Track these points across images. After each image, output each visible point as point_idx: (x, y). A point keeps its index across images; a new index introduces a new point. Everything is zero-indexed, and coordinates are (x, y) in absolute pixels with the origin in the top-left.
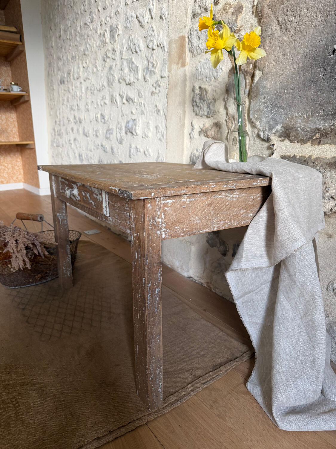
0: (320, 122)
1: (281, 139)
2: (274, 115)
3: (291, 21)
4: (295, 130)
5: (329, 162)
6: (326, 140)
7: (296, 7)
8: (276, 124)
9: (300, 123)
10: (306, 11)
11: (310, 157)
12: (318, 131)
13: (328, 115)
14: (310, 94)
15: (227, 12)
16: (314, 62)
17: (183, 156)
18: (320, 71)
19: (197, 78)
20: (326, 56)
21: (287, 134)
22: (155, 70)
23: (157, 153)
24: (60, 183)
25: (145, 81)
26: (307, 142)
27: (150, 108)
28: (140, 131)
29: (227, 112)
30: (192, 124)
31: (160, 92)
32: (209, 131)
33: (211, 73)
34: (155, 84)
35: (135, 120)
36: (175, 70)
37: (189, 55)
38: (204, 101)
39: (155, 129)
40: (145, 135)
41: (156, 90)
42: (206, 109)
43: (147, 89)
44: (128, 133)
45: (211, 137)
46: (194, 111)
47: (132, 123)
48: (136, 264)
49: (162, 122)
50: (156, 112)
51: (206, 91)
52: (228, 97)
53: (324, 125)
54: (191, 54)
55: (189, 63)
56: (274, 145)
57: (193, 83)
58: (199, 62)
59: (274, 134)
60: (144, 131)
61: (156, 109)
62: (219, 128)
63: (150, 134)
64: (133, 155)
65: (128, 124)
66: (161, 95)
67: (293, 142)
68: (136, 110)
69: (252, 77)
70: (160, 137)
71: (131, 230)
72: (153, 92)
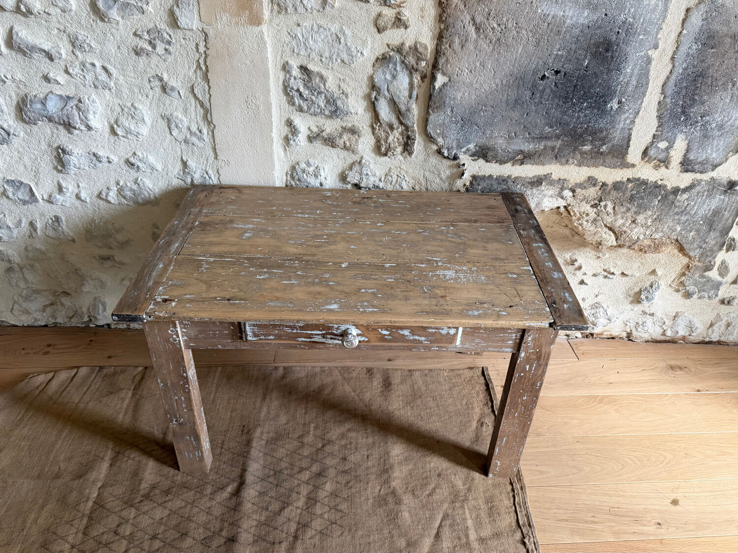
0: (524, 144)
1: (473, 158)
2: (466, 132)
3: (493, 29)
4: (494, 149)
5: (530, 181)
6: (529, 161)
7: (502, 14)
8: (469, 143)
9: (500, 143)
10: (515, 25)
11: (509, 177)
12: (522, 152)
13: (533, 138)
14: (515, 115)
16: (521, 83)
17: (274, 172)
18: (528, 93)
19: (294, 51)
20: (535, 80)
21: (483, 154)
22: (144, 6)
23: (179, 165)
24: (247, 328)
25: (102, 20)
26: (507, 162)
27: (130, 79)
28: (98, 121)
29: (376, 117)
30: (291, 124)
31: (170, 53)
32: (337, 139)
33: (333, 51)
34: (145, 34)
35: (69, 98)
36: (228, 25)
37: (270, 7)
38: (320, 93)
39: (160, 120)
40: (128, 132)
41: (154, 47)
42: (325, 106)
43: (112, 37)
44: (40, 122)
45: (342, 147)
46: (294, 104)
47: (60, 105)
48: (525, 375)
49: (185, 111)
50: (158, 90)
51: (322, 77)
52: (378, 97)
53: (528, 147)
54: (275, 7)
55: (271, 21)
56: (464, 165)
57: (282, 57)
58: (299, 25)
59: (465, 153)
60: (119, 123)
61: (157, 83)
62: (359, 136)
63: (144, 130)
64: (79, 168)
65: (39, 106)
66: (176, 61)
67: (489, 162)
68: (65, 75)
69: (423, 78)
70: (186, 137)
71: (522, 349)
72: (142, 49)
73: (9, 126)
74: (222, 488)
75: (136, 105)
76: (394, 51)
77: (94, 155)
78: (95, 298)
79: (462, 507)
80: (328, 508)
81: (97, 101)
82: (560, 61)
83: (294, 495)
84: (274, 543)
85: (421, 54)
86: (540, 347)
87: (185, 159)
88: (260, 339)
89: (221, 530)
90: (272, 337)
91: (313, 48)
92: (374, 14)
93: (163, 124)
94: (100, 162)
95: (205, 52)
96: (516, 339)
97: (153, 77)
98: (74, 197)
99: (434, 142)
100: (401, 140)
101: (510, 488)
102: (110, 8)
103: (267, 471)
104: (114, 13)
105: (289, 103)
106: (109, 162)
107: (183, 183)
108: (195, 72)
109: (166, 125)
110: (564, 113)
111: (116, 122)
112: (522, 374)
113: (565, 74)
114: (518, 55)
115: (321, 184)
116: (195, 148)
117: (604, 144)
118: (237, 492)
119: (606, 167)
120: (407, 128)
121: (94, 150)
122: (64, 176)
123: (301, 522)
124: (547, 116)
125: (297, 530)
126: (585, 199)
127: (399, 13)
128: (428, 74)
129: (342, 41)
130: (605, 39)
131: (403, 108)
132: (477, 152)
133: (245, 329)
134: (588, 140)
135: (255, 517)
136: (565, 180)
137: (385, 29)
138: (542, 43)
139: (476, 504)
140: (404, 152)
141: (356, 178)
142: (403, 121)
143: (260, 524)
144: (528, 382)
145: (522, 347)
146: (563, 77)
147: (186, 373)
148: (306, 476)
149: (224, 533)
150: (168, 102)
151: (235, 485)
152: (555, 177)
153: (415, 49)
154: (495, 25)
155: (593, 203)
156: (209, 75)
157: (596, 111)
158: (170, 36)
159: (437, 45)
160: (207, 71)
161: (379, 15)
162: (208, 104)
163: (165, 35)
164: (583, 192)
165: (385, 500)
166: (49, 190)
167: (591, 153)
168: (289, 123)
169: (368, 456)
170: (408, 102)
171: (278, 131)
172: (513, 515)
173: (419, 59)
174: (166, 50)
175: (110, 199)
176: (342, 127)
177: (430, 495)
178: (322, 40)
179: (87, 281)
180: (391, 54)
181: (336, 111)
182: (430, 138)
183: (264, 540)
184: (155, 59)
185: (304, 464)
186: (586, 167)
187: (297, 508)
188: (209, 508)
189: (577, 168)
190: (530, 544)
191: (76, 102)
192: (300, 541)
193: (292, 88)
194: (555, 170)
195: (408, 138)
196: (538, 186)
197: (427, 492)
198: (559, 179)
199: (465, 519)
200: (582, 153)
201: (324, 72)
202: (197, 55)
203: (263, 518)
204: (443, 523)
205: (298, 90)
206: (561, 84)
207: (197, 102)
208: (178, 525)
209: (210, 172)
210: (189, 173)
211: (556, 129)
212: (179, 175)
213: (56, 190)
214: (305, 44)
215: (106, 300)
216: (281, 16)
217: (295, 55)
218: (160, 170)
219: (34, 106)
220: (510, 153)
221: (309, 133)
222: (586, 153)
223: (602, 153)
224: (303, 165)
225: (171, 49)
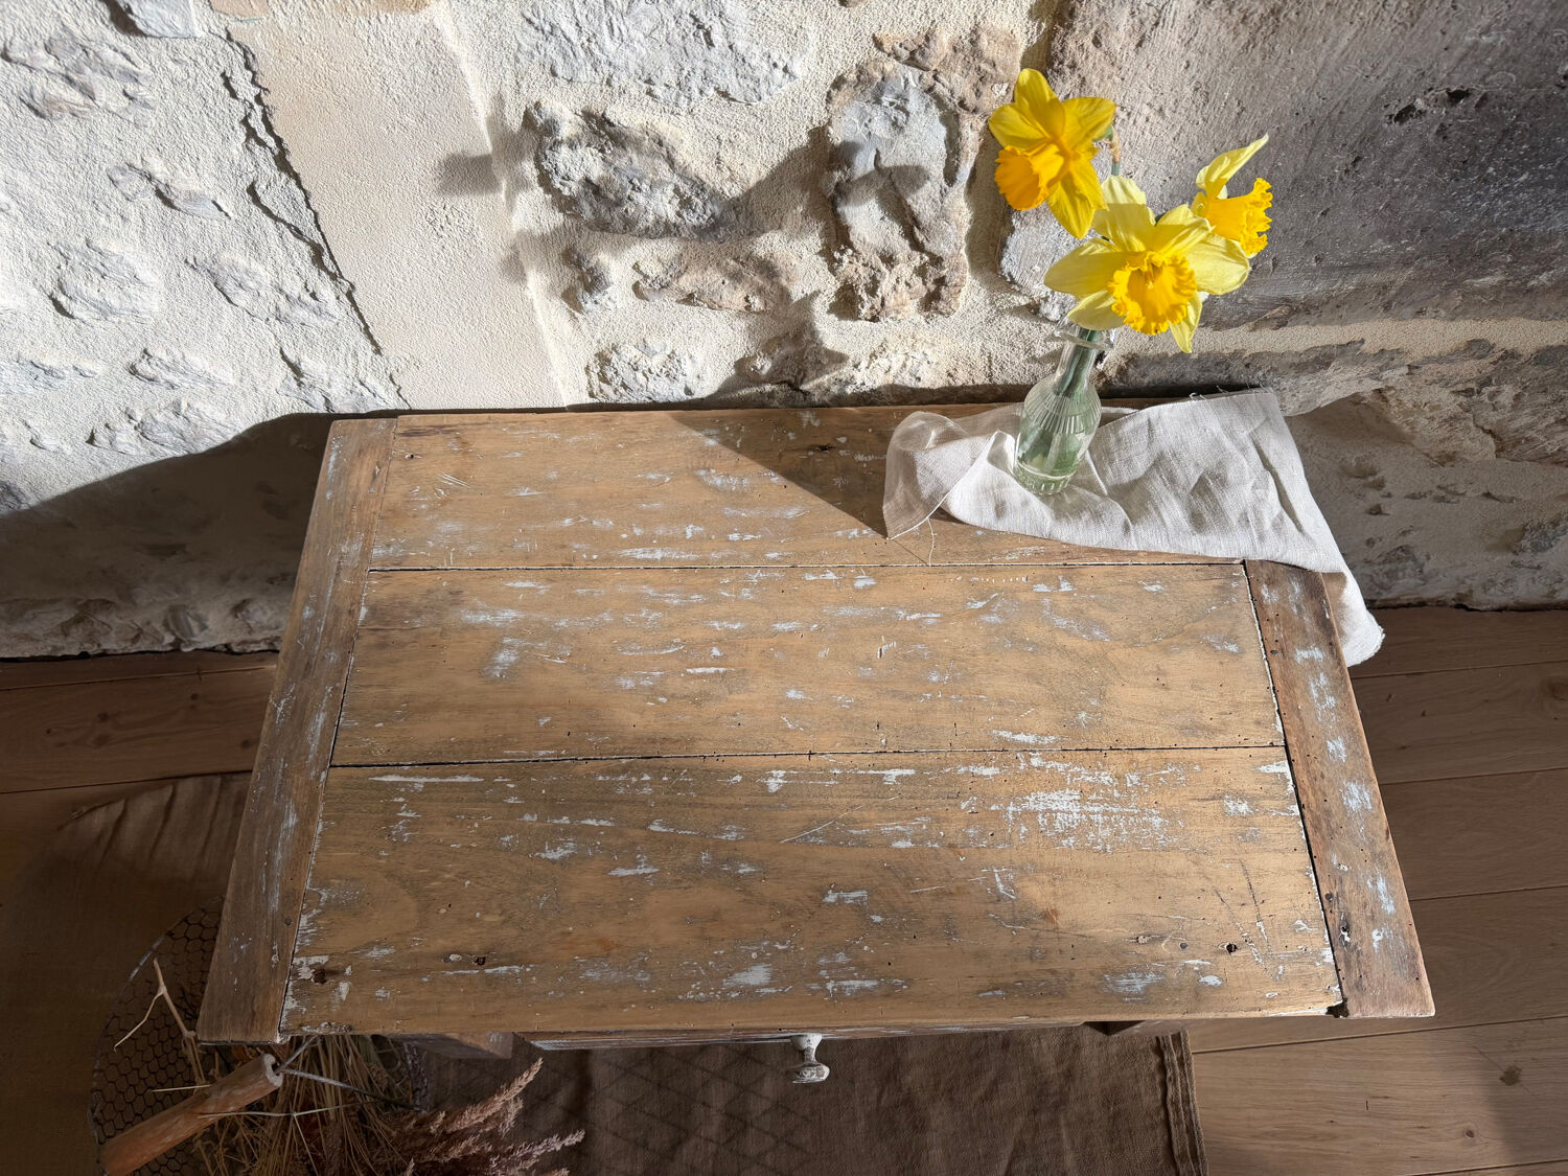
0: (1298, 284)
5: (1297, 360)
6: (1304, 318)
11: (1237, 354)
12: (1286, 301)
17: (552, 374)
18: (1341, 160)
19: (554, 74)
20: (1375, 122)
23: (281, 371)
26: (1237, 326)
27: (50, 179)
29: (840, 235)
30: (579, 264)
32: (725, 293)
33: (687, 68)
34: (42, 54)
36: (310, 16)
39: (187, 272)
40: (103, 308)
45: (742, 310)
46: (579, 215)
49: (254, 247)
52: (846, 186)
57: (518, 92)
60: (70, 293)
61: (139, 184)
63: (151, 302)
66: (174, 122)
70: (277, 309)
72: (50, 102)
75: (100, 243)
76: (897, 58)
77: (35, 365)
78: (173, 608)
80: (772, 1141)
82: (1480, 63)
83: (698, 1110)
85: (991, 62)
87: (291, 356)
91: (619, 62)
93: (200, 282)
94: (59, 377)
95: (258, 99)
97: (121, 171)
98: (27, 445)
99: (1016, 290)
100: (918, 286)
105: (562, 212)
106: (84, 376)
107: (305, 405)
108: (248, 150)
109: (209, 283)
110: (1447, 203)
111: (61, 289)
113: (1484, 99)
114: (1335, 56)
115: (688, 391)
116: (312, 332)
120: (937, 260)
121: (29, 356)
124: (1387, 213)
126: (1442, 381)
129: (716, 37)
131: (925, 211)
134: (1498, 264)
136: (1398, 351)
139: (1084, 1110)
140: (926, 310)
142: (927, 244)
146: (1472, 109)
150: (192, 229)
152: (1370, 346)
153: (971, 47)
155: (1460, 387)
156: (293, 161)
158: (125, 56)
159: (1050, 35)
160: (283, 149)
162: (317, 234)
163: (108, 54)
164: (1442, 368)
165: (890, 1120)
167: (1498, 292)
168: (575, 262)
170: (942, 195)
173: (984, 80)
174: (129, 96)
176: (736, 261)
177: (988, 1097)
178: (648, 36)
180: (888, 68)
181: (713, 228)
182: (1005, 284)
184: (103, 123)
186: (1469, 322)
189: (1442, 325)
193: (568, 174)
194: (1377, 332)
195: (940, 280)
196: (1315, 369)
197: (981, 1092)
198: (1383, 350)
199: (1059, 1154)
200: (1470, 293)
201: (664, 127)
202: (237, 105)
204: (1015, 1167)
205: (587, 181)
206: (1462, 127)
207: (283, 227)
209: (371, 381)
210: (312, 384)
211: (1407, 245)
212: (289, 386)
214: (588, 51)
217: (562, 82)
218: (232, 382)
220: (1252, 305)
221: (637, 279)
222: (1480, 291)
223: (1530, 290)
224: (632, 354)
225: (143, 92)
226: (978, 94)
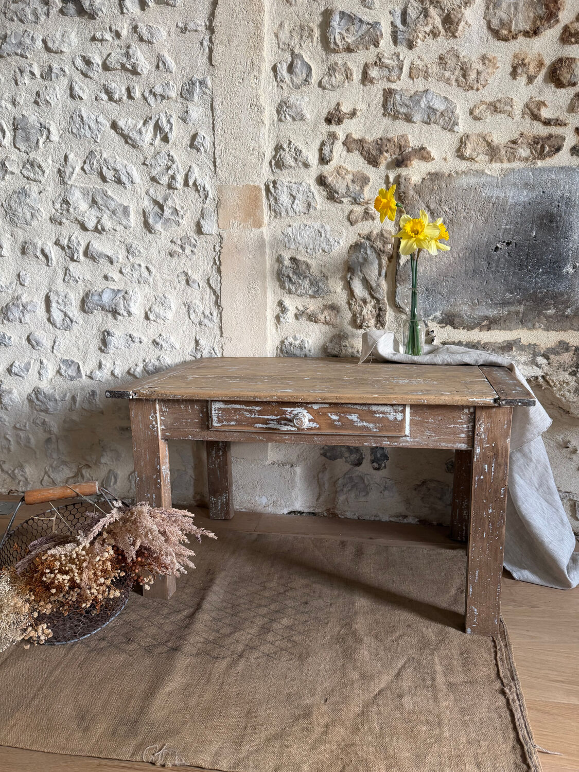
0: (488, 310)
1: (441, 325)
2: (432, 301)
3: (446, 212)
4: (460, 316)
5: (500, 346)
6: (496, 326)
7: (452, 200)
8: (435, 310)
9: (465, 310)
10: (464, 207)
11: (479, 342)
12: (487, 318)
13: (496, 304)
14: (475, 283)
15: (344, 178)
16: (477, 255)
17: (266, 346)
18: (484, 264)
19: (286, 246)
20: (489, 252)
21: (450, 321)
22: (180, 220)
23: (193, 344)
24: (213, 412)
25: (150, 232)
26: (474, 328)
27: (164, 276)
28: (137, 309)
29: (351, 294)
30: (282, 304)
31: (195, 254)
32: (319, 314)
33: (316, 244)
34: (179, 240)
35: (119, 290)
36: (237, 229)
37: (269, 214)
38: (305, 277)
39: (183, 307)
40: (157, 316)
41: (184, 250)
42: (310, 288)
43: (155, 245)
44: (95, 311)
45: (324, 321)
46: (284, 288)
47: (112, 296)
48: (485, 477)
49: (202, 299)
50: (184, 283)
51: (307, 264)
52: (353, 277)
53: (492, 313)
54: (273, 213)
55: (269, 224)
56: (433, 331)
57: (276, 252)
58: (290, 226)
59: (432, 320)
60: (152, 310)
61: (183, 278)
62: (337, 312)
63: (170, 315)
64: (117, 348)
65: (97, 298)
66: (199, 259)
67: (457, 328)
68: (119, 274)
69: (390, 258)
70: (200, 320)
71: (476, 442)
72: (175, 252)
73: (74, 315)
74: (179, 611)
75: (166, 295)
76: (364, 239)
77: (130, 336)
78: (110, 471)
79: (432, 654)
80: (281, 638)
81: (139, 293)
82: (509, 233)
83: (248, 623)
84: (217, 658)
85: (387, 238)
86: (495, 440)
87: (198, 338)
88: (224, 425)
89: (168, 641)
90: (233, 423)
91: (300, 242)
92: (347, 212)
93: (184, 310)
94: (134, 342)
95: (220, 251)
96: (468, 431)
97: (181, 273)
98: (109, 373)
99: (403, 312)
100: (374, 312)
101: (491, 644)
102: (157, 222)
103: (224, 604)
104: (158, 227)
105: (281, 288)
106: (141, 342)
107: (194, 359)
108: (212, 267)
109: (187, 311)
110: (522, 279)
111: (150, 310)
112: (482, 477)
113: (516, 244)
114: (470, 232)
116: (206, 329)
117: (568, 307)
118: (192, 616)
119: (575, 330)
120: (378, 301)
121: (130, 332)
122: (105, 355)
123: (250, 645)
124: (505, 283)
125: (244, 651)
126: (561, 366)
127: (367, 209)
128: (395, 256)
129: (323, 234)
130: (547, 212)
131: (374, 284)
132: (444, 319)
133: (211, 414)
134: (550, 304)
135: (204, 635)
136: (535, 345)
137: (356, 221)
138: (490, 220)
139: (449, 654)
140: (377, 324)
141: (336, 350)
142: (375, 295)
143: (207, 641)
144: (490, 487)
145: (476, 439)
146: (514, 247)
147: (160, 465)
148: (265, 610)
149: (169, 644)
150: (190, 292)
151: (192, 610)
152: (524, 341)
153: (381, 235)
154: (447, 209)
155: (570, 370)
156: (222, 268)
157: (552, 276)
158: (196, 241)
160: (220, 265)
161: (351, 212)
162: (219, 291)
163: (192, 240)
164: (557, 358)
165: (343, 638)
166: (92, 367)
167: (557, 317)
168: (280, 304)
169: (331, 604)
170: (378, 279)
171: (271, 309)
172: (493, 666)
173: (385, 243)
174: (192, 251)
175: (136, 373)
176: (323, 305)
177: (396, 640)
178: (308, 236)
179: (106, 452)
180: (362, 241)
181: (318, 291)
182: (398, 308)
183: (208, 654)
184: (183, 258)
185: (263, 602)
186: (554, 332)
187: (248, 633)
188: (162, 624)
189: (545, 333)
190: (512, 693)
191: (123, 293)
192: (244, 659)
193: (284, 275)
194: (525, 335)
195: (380, 309)
196: (509, 351)
197: (393, 638)
198: (530, 344)
199: (433, 665)
200: (548, 317)
201: (309, 261)
202: (214, 254)
203: (211, 638)
204: (407, 665)
205: (288, 276)
206: (514, 253)
207: (211, 291)
208: (128, 633)
209: (216, 348)
210: (199, 350)
211: (517, 295)
212: (192, 352)
213: (97, 367)
214: (294, 239)
215: (119, 472)
216: (277, 220)
217: (287, 249)
218: (178, 348)
219: (93, 298)
220: (476, 319)
221: (296, 311)
222: (550, 317)
223: (567, 316)
224: (291, 340)
225: (195, 250)
226: (384, 247)
